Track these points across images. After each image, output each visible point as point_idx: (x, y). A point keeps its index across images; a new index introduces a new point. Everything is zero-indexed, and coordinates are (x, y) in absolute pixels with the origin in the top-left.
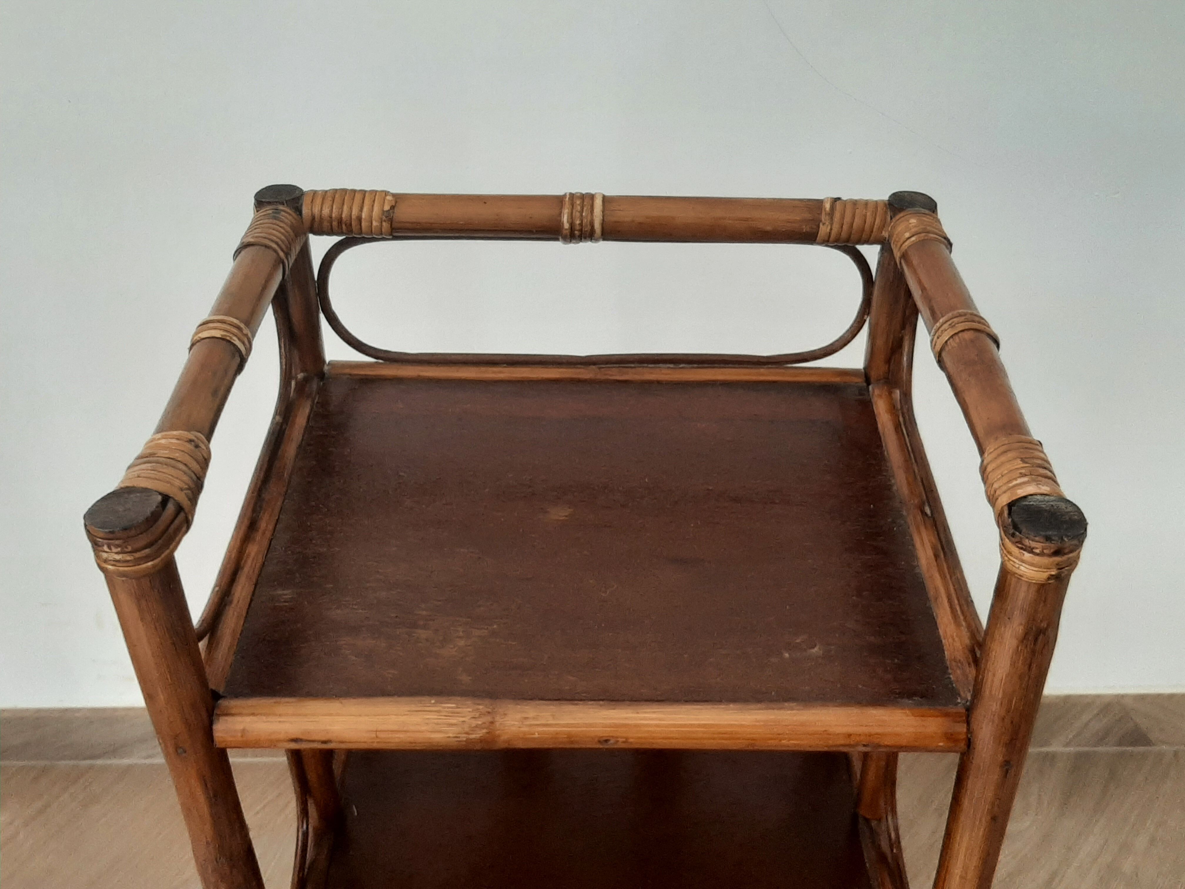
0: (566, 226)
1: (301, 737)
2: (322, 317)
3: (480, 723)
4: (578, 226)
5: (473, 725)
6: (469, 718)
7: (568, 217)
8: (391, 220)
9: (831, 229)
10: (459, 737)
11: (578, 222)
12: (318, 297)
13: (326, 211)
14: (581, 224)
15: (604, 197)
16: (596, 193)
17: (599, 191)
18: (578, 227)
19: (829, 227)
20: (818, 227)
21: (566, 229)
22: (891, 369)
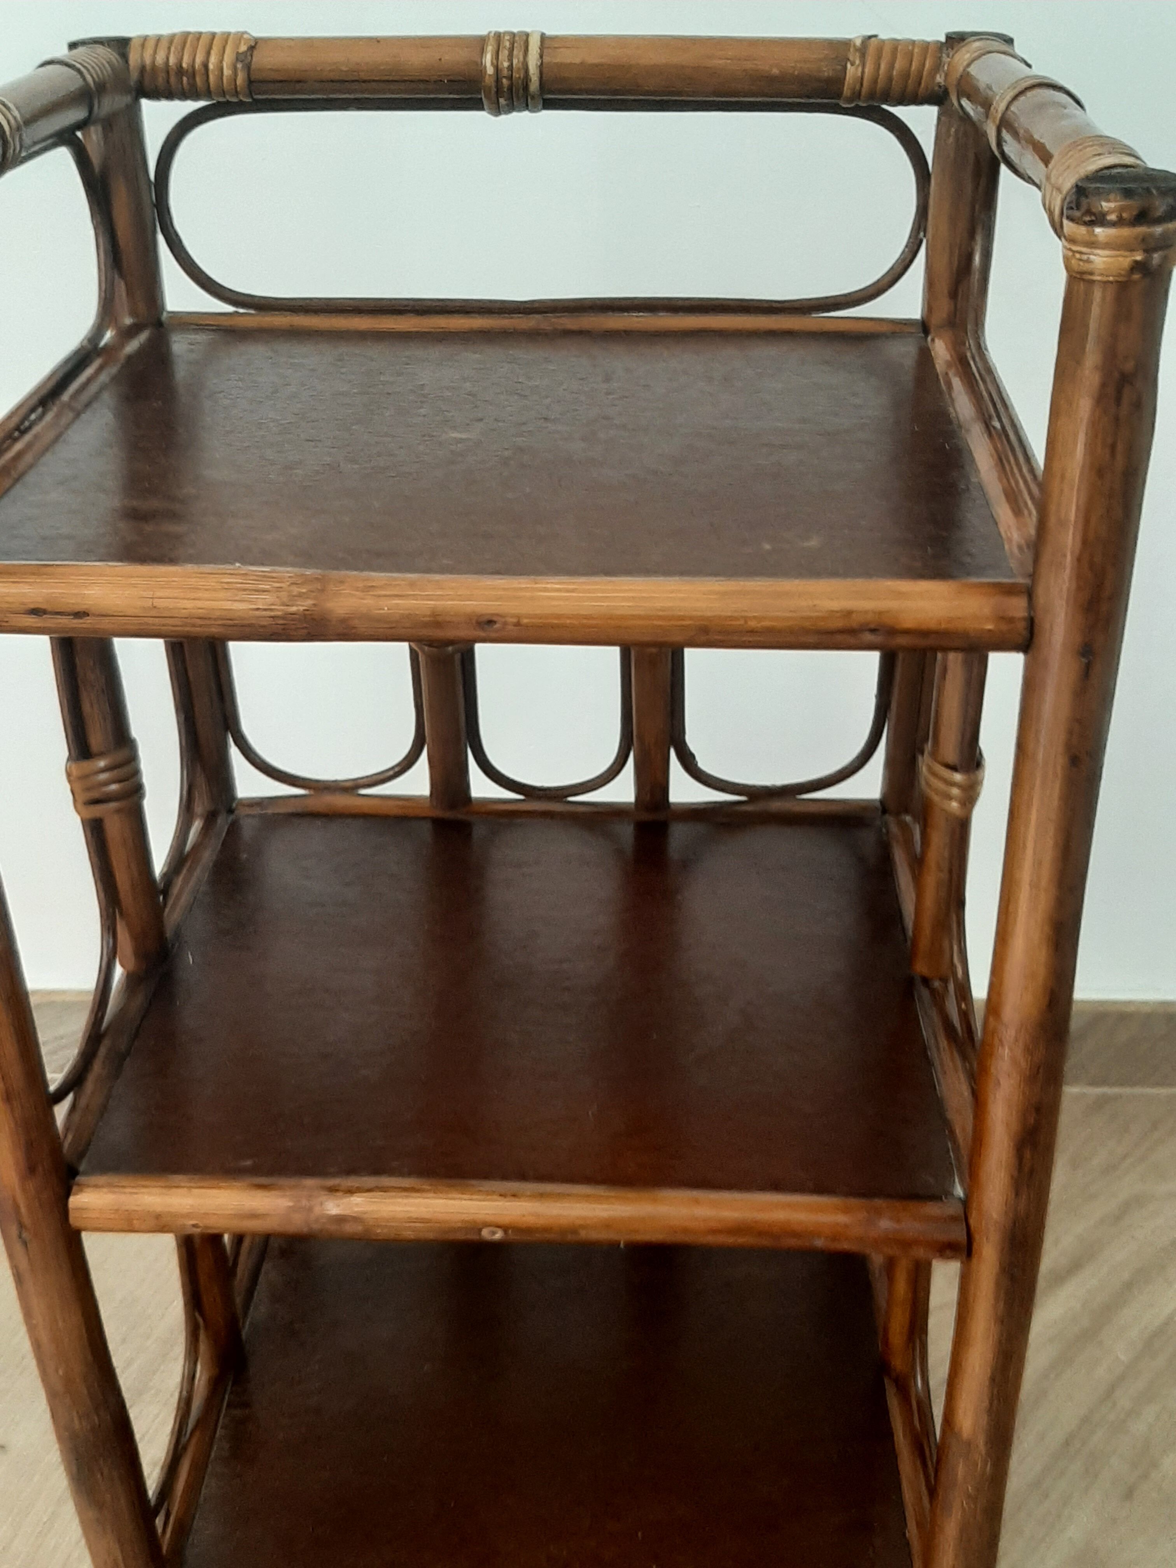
0: (490, 70)
1: (43, 606)
2: (161, 239)
3: (304, 591)
4: (506, 70)
5: (295, 593)
6: (288, 583)
7: (492, 56)
8: (248, 68)
9: (863, 72)
10: (271, 610)
11: (506, 64)
12: (156, 211)
13: (160, 59)
14: (510, 68)
15: (543, 37)
16: (532, 32)
17: (538, 29)
18: (505, 72)
19: (860, 69)
20: (845, 68)
21: (490, 75)
22: (959, 307)
